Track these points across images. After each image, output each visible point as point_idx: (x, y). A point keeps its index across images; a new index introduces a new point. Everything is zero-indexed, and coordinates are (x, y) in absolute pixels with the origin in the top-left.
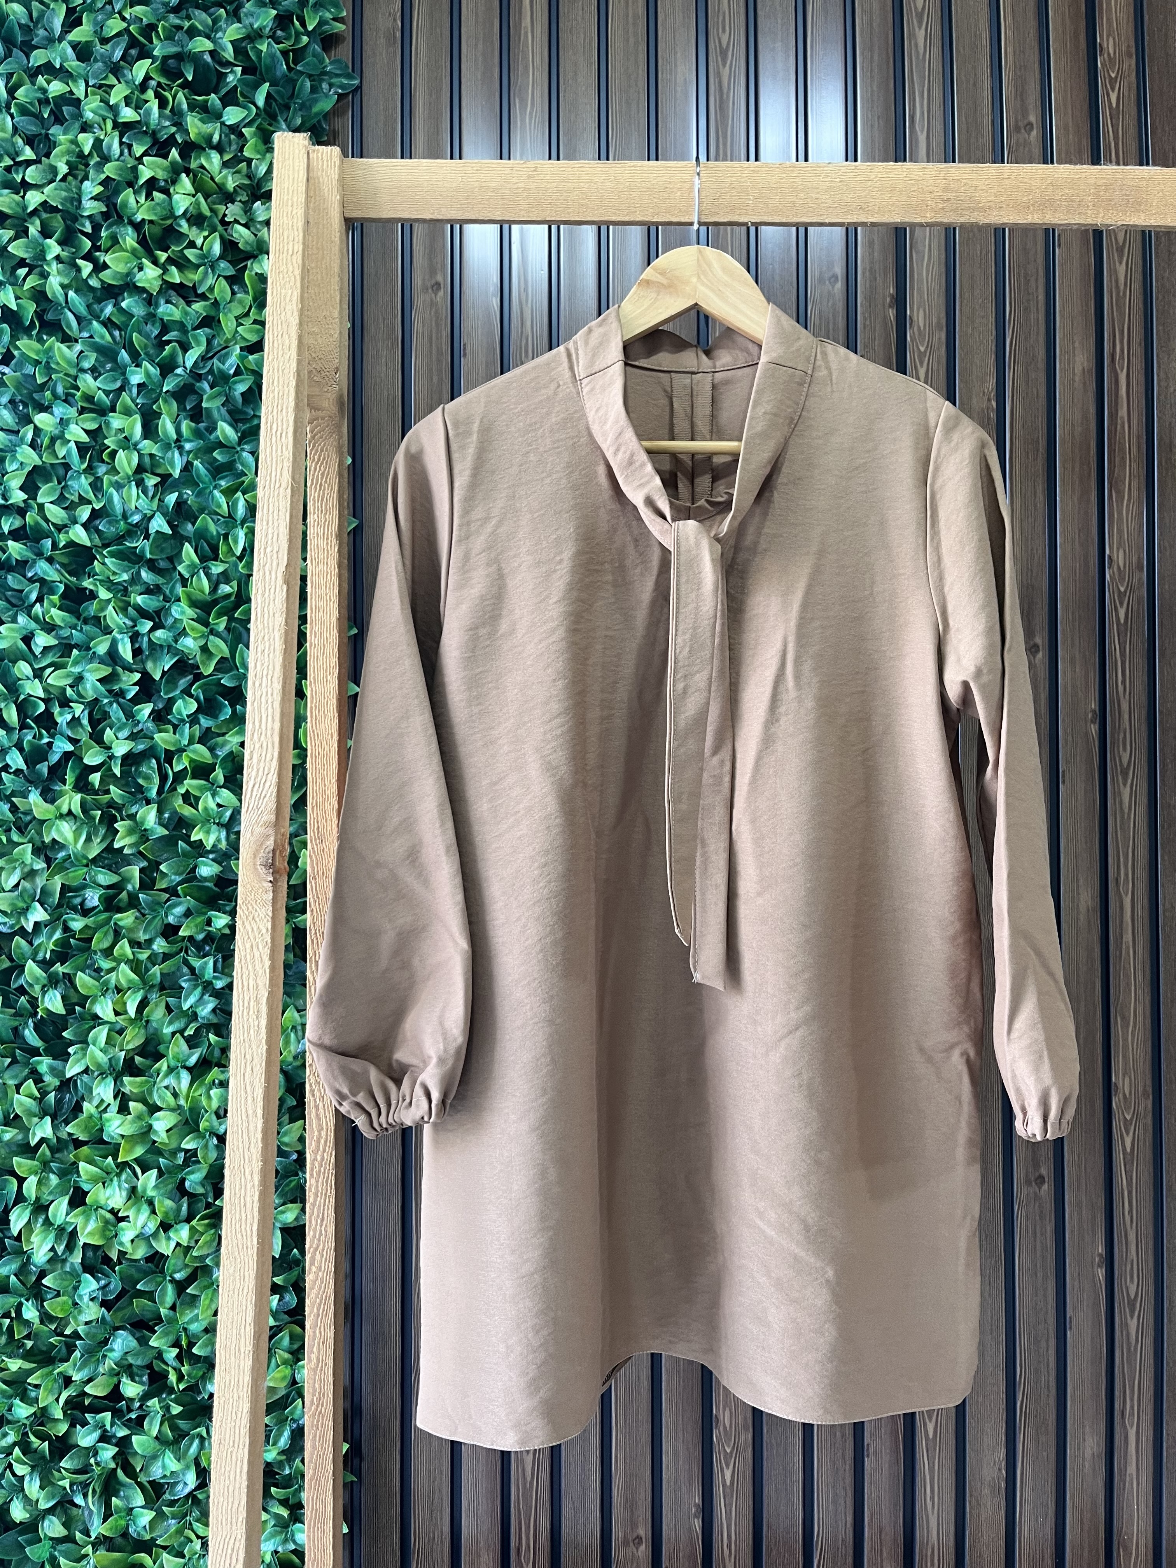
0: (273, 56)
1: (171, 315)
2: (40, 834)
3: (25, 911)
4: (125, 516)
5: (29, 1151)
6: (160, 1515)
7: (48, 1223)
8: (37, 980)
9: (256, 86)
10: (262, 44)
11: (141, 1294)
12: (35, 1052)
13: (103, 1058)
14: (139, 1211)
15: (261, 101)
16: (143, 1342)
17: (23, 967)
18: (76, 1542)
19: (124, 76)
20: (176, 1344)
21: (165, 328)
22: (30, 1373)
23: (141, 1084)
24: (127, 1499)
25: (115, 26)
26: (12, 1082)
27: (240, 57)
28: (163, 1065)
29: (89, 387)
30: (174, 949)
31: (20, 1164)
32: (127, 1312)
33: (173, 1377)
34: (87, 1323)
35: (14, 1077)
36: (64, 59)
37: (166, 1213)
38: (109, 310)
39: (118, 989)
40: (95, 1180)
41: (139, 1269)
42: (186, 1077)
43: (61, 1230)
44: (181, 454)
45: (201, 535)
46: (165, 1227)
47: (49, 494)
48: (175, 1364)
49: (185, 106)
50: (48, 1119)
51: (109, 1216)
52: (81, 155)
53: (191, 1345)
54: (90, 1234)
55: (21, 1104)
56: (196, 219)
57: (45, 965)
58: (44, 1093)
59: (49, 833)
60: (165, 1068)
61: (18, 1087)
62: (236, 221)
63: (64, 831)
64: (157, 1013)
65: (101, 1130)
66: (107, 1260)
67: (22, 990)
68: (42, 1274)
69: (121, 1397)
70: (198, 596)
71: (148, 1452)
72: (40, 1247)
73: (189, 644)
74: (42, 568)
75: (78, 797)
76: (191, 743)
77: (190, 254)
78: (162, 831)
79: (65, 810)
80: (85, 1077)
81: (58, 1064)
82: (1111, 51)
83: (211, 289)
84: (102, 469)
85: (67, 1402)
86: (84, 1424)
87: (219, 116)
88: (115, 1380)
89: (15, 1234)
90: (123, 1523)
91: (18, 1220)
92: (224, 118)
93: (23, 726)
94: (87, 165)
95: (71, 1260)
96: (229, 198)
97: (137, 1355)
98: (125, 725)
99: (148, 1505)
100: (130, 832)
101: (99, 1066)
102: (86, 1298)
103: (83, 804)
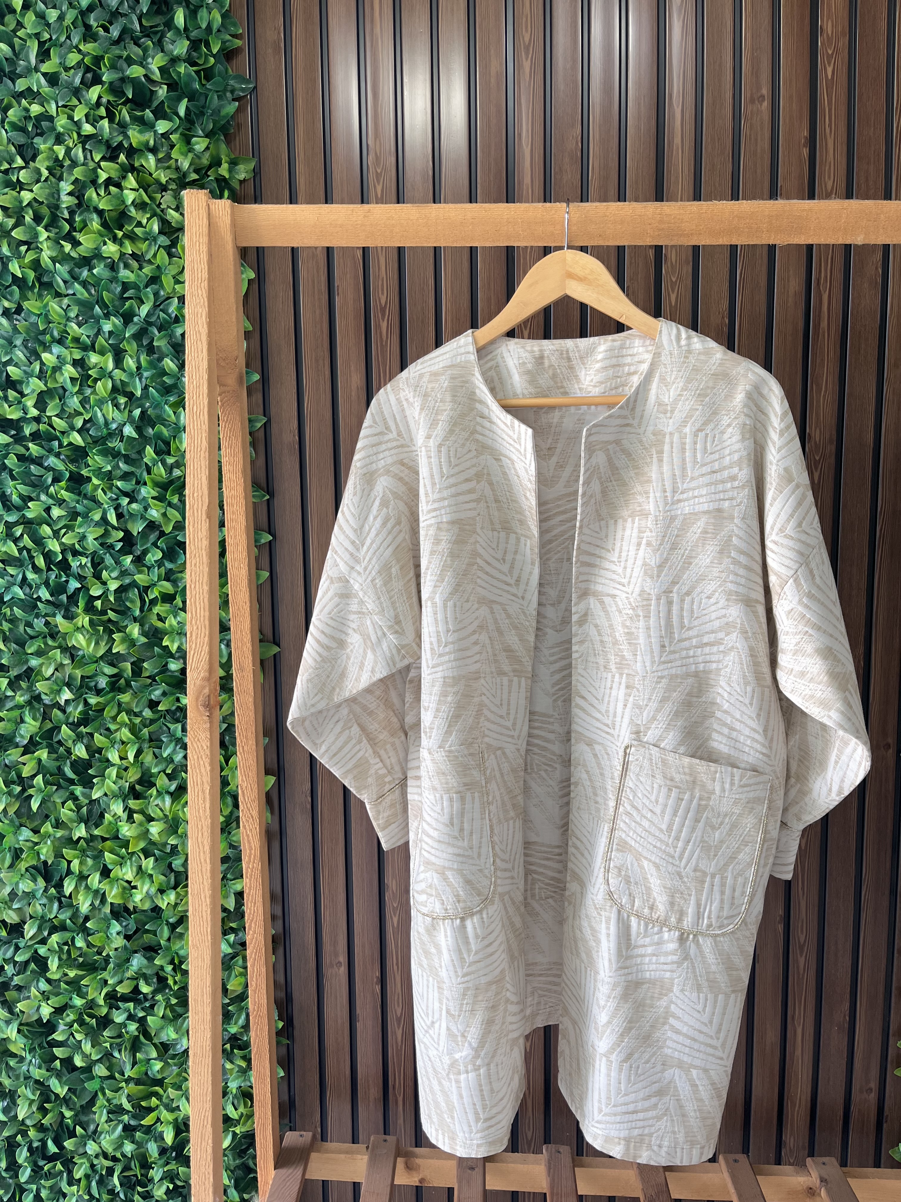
0: (188, 75)
1: (128, 278)
2: (65, 639)
3: (59, 692)
4: (107, 424)
5: (72, 843)
6: (167, 1064)
7: (87, 887)
8: (70, 737)
9: (179, 100)
10: (180, 67)
11: (147, 931)
12: (72, 782)
13: (115, 787)
14: (143, 884)
15: (182, 112)
16: (151, 959)
17: (59, 728)
18: (115, 1079)
19: (83, 96)
20: (172, 962)
21: (126, 286)
22: (82, 977)
23: (140, 804)
24: (147, 1053)
25: (73, 58)
26: (59, 801)
27: (165, 76)
28: (154, 791)
29: (74, 331)
30: (156, 716)
31: (67, 852)
32: (141, 942)
33: (170, 982)
34: (116, 949)
35: (60, 797)
36: (39, 86)
37: (161, 884)
38: (85, 273)
39: (123, 743)
40: (115, 863)
41: (146, 916)
42: (168, 799)
43: (97, 891)
44: (140, 379)
45: (159, 436)
46: (162, 891)
47: (53, 409)
48: (172, 973)
49: (128, 118)
50: (83, 825)
51: (125, 884)
52: (57, 159)
53: (181, 963)
54: (114, 896)
55: (65, 815)
56: (141, 206)
57: (74, 726)
58: (79, 807)
59: (71, 640)
60: (155, 793)
61: (63, 804)
62: (169, 207)
63: (80, 640)
64: (148, 758)
65: (118, 830)
66: (126, 909)
67: (60, 743)
68: (87, 919)
69: (141, 993)
70: (159, 479)
71: (158, 1026)
72: (83, 903)
73: (154, 514)
74: (52, 461)
75: (87, 619)
76: (159, 579)
77: (138, 231)
78: (144, 640)
79: (80, 625)
80: (105, 798)
81: (87, 791)
82: (830, 32)
83: (155, 255)
84: (88, 391)
85: (106, 995)
86: (118, 1008)
87: (151, 126)
88: (135, 982)
89: (67, 894)
90: (144, 1069)
91: (69, 887)
92: (157, 128)
93: (49, 569)
94: (62, 166)
95: (103, 910)
96: (164, 188)
97: (147, 967)
98: (115, 569)
99: (160, 1058)
100: (123, 641)
101: (113, 792)
102: (114, 935)
103: (91, 622)
